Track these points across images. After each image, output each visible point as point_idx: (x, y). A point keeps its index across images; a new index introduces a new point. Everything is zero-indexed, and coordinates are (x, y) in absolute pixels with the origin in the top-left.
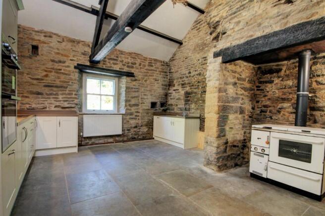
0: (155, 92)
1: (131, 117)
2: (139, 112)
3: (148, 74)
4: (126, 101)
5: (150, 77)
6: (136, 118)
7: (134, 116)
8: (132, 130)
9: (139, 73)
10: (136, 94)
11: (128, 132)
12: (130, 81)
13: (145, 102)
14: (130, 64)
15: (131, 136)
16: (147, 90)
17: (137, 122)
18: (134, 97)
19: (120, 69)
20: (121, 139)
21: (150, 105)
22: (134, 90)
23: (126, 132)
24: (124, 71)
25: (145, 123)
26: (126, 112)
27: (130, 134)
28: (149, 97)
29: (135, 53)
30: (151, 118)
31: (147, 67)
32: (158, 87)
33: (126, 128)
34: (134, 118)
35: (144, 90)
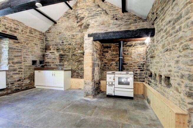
0: (35, 53)
1: (15, 72)
2: (22, 68)
3: (29, 39)
4: (9, 59)
5: (31, 42)
6: (20, 73)
7: (17, 72)
8: (16, 84)
9: (22, 38)
10: (19, 54)
11: (11, 85)
12: (13, 43)
13: (27, 61)
14: (13, 29)
15: (15, 88)
16: (29, 52)
17: (20, 76)
18: (17, 56)
19: (2, 31)
20: (5, 93)
21: (31, 63)
22: (16, 50)
23: (10, 85)
24: (7, 33)
25: (28, 76)
26: (9, 69)
27: (14, 86)
28: (30, 56)
29: (17, 21)
30: (32, 73)
31: (28, 34)
32: (38, 50)
33: (10, 82)
34: (18, 73)
35: (26, 51)
